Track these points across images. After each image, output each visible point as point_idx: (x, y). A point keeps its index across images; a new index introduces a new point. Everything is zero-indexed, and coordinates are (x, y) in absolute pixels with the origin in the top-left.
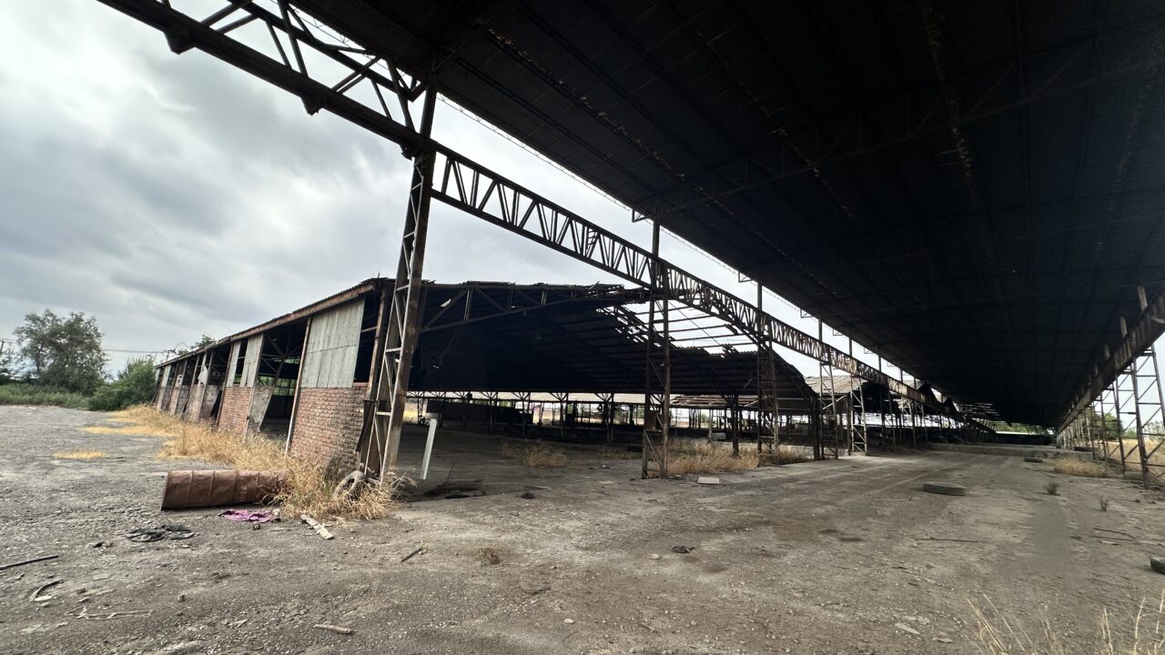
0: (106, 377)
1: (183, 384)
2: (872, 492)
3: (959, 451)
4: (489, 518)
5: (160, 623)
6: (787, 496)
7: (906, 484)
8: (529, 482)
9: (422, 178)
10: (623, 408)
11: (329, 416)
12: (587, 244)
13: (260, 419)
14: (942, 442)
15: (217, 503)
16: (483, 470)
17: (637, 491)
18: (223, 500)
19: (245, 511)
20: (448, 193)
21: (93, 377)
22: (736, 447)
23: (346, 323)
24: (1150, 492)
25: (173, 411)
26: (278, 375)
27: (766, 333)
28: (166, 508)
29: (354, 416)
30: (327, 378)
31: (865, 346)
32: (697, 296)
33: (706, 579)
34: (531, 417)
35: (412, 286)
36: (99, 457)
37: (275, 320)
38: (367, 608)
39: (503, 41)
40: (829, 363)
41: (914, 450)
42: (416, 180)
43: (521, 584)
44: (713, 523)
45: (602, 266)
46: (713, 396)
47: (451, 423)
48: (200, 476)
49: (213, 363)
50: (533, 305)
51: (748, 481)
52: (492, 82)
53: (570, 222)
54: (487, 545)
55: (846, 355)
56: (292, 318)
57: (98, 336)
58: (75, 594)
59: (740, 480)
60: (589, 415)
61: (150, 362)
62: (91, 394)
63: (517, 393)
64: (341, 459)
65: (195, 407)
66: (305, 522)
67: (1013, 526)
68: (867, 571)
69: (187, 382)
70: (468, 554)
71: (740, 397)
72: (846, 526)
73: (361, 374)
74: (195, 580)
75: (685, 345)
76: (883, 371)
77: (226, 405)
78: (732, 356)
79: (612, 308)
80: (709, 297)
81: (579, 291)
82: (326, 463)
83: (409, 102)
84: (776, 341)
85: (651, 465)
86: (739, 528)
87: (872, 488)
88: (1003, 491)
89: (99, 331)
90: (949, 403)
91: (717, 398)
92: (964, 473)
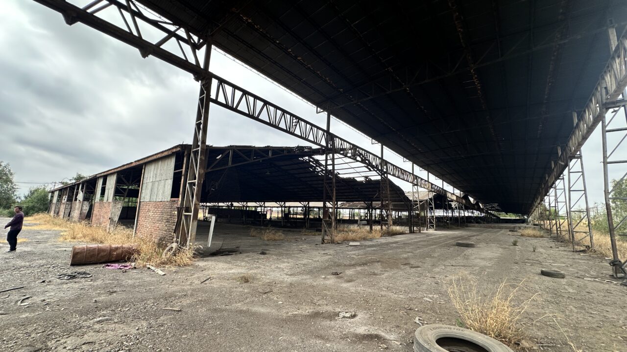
0: (17, 198)
1: (67, 201)
2: (432, 247)
3: (481, 227)
4: (243, 264)
5: (88, 311)
6: (391, 250)
7: (450, 243)
8: (265, 248)
9: (205, 92)
10: (315, 209)
11: (157, 216)
12: (292, 126)
13: (116, 219)
14: (473, 223)
15: (100, 261)
16: (240, 242)
17: (318, 250)
18: (103, 260)
19: (117, 265)
20: (219, 100)
21: (9, 198)
22: (371, 228)
23: (165, 168)
24: (559, 243)
25: (61, 217)
26: (126, 195)
27: (385, 170)
28: (72, 265)
29: (172, 216)
30: (155, 196)
31: (436, 176)
32: (350, 151)
33: (345, 285)
34: (265, 215)
35: (201, 149)
36: (24, 242)
37: (124, 166)
38: (186, 302)
39: (247, 20)
40: (417, 185)
41: (459, 227)
42: (202, 93)
43: (259, 290)
44: (353, 262)
45: (301, 137)
46: (360, 202)
47: (222, 220)
48: (91, 248)
49: (86, 189)
50: (264, 157)
51: (374, 243)
52: (241, 41)
53: (283, 114)
54: (242, 275)
55: (426, 181)
56: (134, 165)
57: (11, 174)
58: (40, 302)
59: (370, 243)
60: (297, 214)
61: (44, 189)
62: (9, 208)
63: (258, 203)
64: (165, 237)
65: (76, 214)
66: (149, 268)
67: (491, 259)
68: (418, 279)
69: (70, 200)
70: (233, 279)
71: (373, 202)
72: (415, 262)
73: (175, 193)
74: (99, 294)
75: (345, 176)
76: (444, 188)
77: (96, 211)
78: (369, 182)
79: (307, 158)
80: (355, 152)
81: (289, 150)
82: (156, 241)
83: (197, 50)
84: (390, 174)
85: (326, 237)
86: (364, 264)
87: (433, 245)
88: (493, 245)
89: (11, 172)
90: (477, 204)
91: (362, 204)
92: (478, 237)
